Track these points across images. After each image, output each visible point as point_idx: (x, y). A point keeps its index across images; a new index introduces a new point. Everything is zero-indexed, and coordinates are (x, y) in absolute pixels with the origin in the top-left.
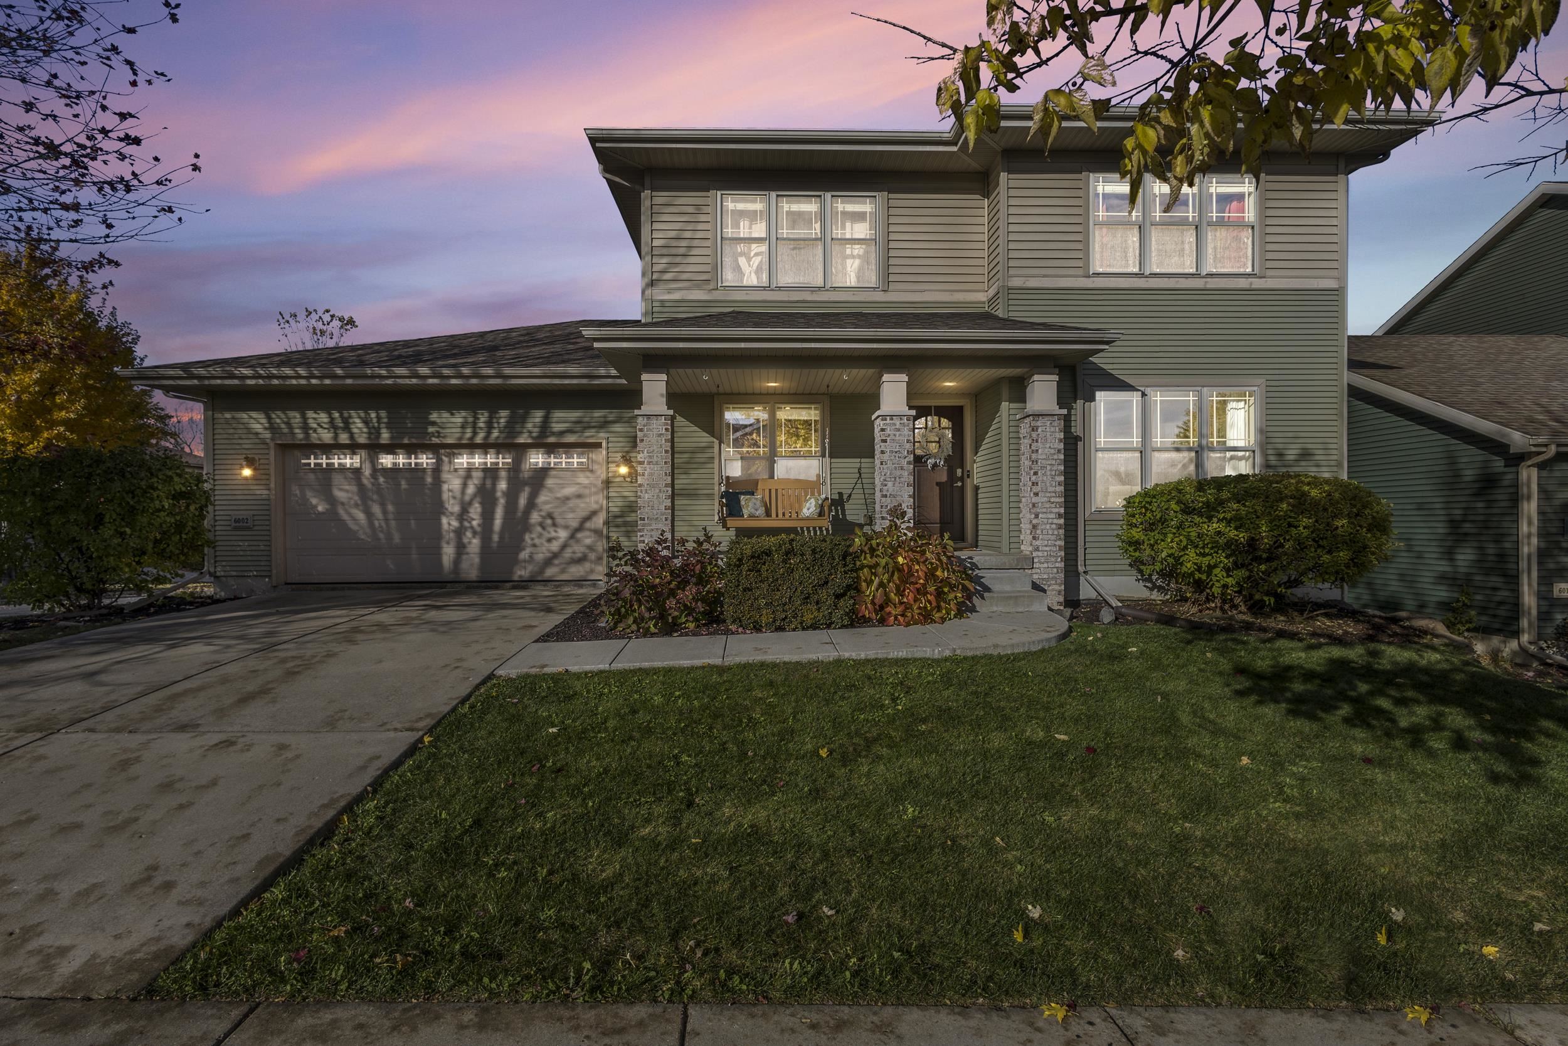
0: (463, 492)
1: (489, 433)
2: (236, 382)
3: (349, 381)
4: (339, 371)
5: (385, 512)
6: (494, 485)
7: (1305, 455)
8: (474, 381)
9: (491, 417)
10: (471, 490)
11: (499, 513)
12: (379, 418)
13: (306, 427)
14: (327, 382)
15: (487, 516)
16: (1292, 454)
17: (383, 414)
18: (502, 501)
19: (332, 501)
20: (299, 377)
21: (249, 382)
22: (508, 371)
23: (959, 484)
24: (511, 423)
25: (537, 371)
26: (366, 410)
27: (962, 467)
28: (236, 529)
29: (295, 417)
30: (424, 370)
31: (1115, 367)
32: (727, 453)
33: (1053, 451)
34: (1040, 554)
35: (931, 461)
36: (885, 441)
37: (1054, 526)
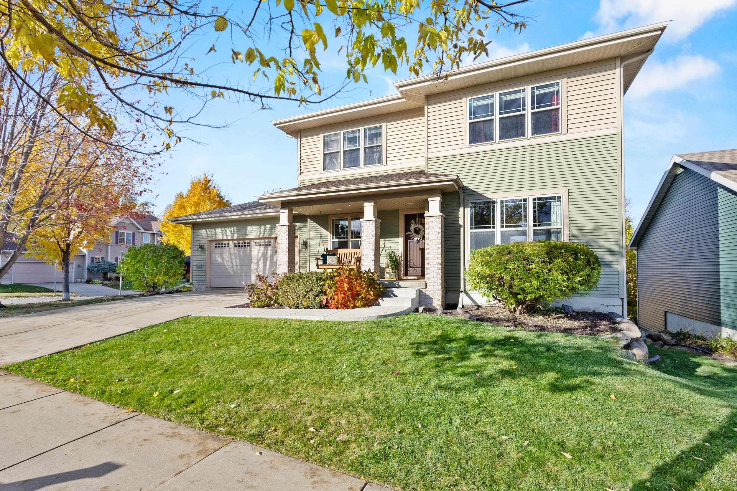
0: (258, 255)
1: (264, 234)
2: (194, 220)
3: (222, 218)
4: (218, 215)
5: (236, 263)
6: (267, 253)
7: (597, 229)
8: (255, 215)
9: (265, 228)
10: (260, 255)
11: (268, 263)
12: (234, 230)
13: (216, 234)
14: (216, 219)
15: (265, 264)
16: (588, 228)
17: (235, 228)
18: (269, 259)
19: (223, 259)
20: (209, 218)
21: (198, 220)
22: (263, 211)
24: (271, 229)
25: (272, 210)
26: (230, 227)
28: (198, 268)
29: (213, 230)
30: (240, 213)
31: (481, 190)
32: (333, 238)
33: (436, 233)
34: (430, 281)
35: (416, 239)
36: (363, 232)
37: (436, 268)
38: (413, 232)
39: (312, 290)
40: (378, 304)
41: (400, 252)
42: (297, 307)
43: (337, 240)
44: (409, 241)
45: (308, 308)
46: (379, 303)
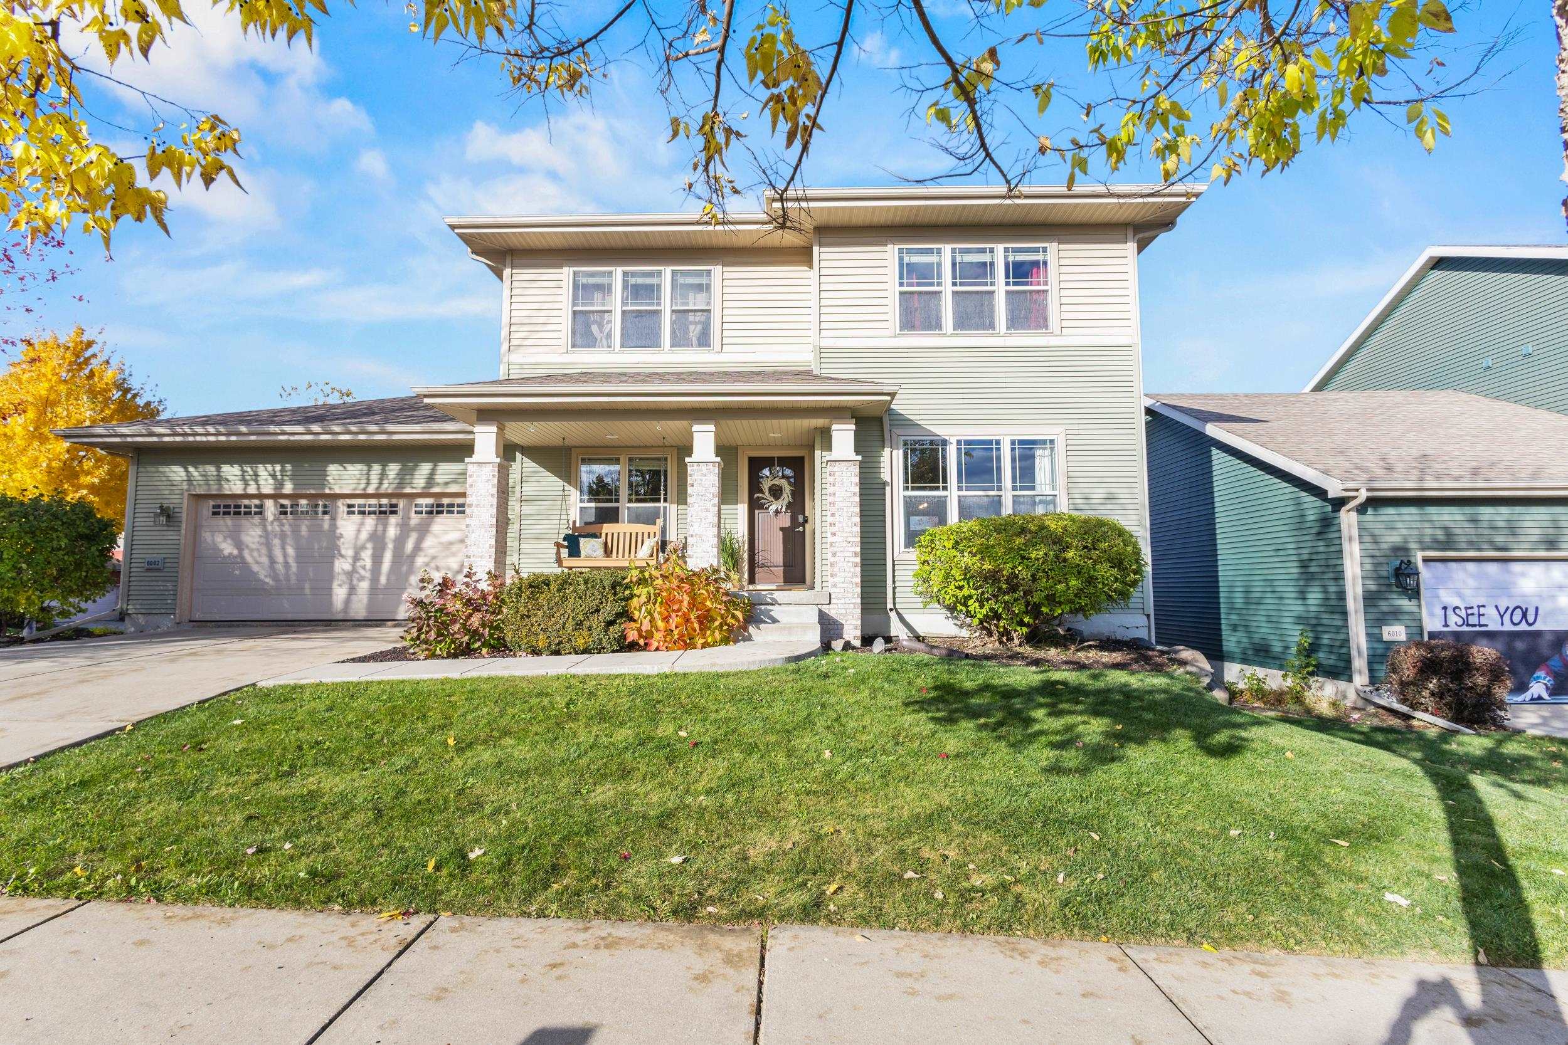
0: (357, 538)
1: (381, 484)
2: (155, 439)
3: (253, 438)
4: (243, 429)
5: (285, 556)
6: (384, 531)
7: (1110, 498)
8: (362, 437)
9: (383, 470)
10: (364, 536)
11: (388, 557)
12: (283, 471)
13: (219, 478)
14: (233, 438)
15: (377, 559)
16: (1098, 495)
17: (288, 467)
18: (390, 546)
19: (239, 545)
20: (208, 434)
21: (166, 439)
22: (390, 428)
23: (801, 529)
24: (401, 474)
25: (417, 428)
26: (272, 463)
27: (803, 513)
28: (148, 570)
29: (211, 469)
30: (316, 428)
31: (921, 417)
32: (582, 501)
33: (849, 494)
34: (837, 590)
35: (773, 508)
36: (692, 485)
37: (850, 564)
38: (767, 493)
39: (598, 611)
40: (749, 638)
41: (741, 534)
42: (557, 653)
43: (593, 505)
44: (757, 512)
45: (586, 651)
46: (750, 635)
